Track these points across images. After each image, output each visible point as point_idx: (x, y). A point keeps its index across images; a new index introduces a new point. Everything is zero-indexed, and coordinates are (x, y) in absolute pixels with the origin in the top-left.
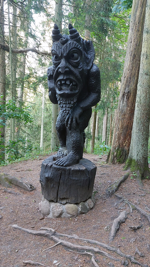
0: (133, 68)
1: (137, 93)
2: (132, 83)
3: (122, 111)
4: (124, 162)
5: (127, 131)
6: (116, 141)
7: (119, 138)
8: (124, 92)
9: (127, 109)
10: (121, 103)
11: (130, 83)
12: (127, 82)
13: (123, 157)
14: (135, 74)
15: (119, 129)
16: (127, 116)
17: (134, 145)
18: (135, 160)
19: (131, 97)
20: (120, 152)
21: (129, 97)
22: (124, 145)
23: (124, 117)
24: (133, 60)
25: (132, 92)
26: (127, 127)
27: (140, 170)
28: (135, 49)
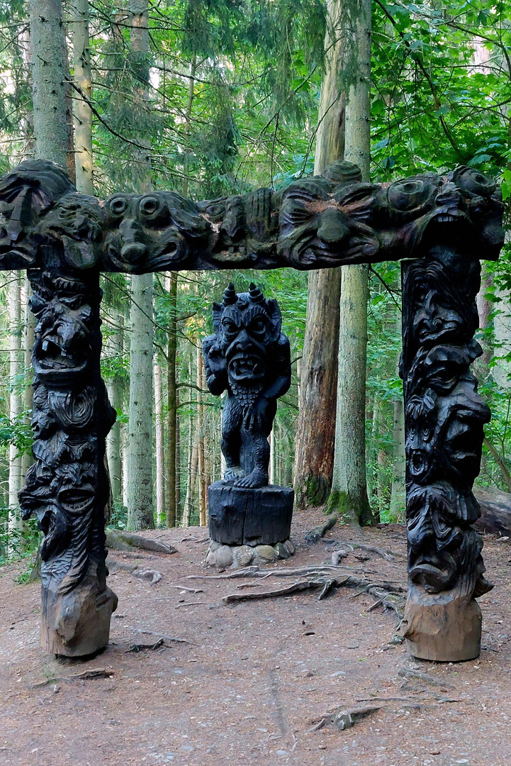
0: (325, 322)
1: (339, 370)
2: (325, 350)
3: (311, 404)
4: (322, 501)
5: (323, 442)
6: (304, 464)
7: (309, 459)
8: (312, 369)
9: (320, 401)
10: (308, 389)
11: (321, 350)
12: (316, 347)
13: (321, 494)
14: (329, 335)
15: (307, 440)
16: (321, 414)
17: (340, 465)
18: (344, 493)
19: (327, 376)
20: (315, 484)
21: (322, 378)
22: (320, 470)
23: (316, 417)
24: (324, 307)
25: (327, 368)
26: (324, 435)
27: (356, 509)
28: (326, 286)
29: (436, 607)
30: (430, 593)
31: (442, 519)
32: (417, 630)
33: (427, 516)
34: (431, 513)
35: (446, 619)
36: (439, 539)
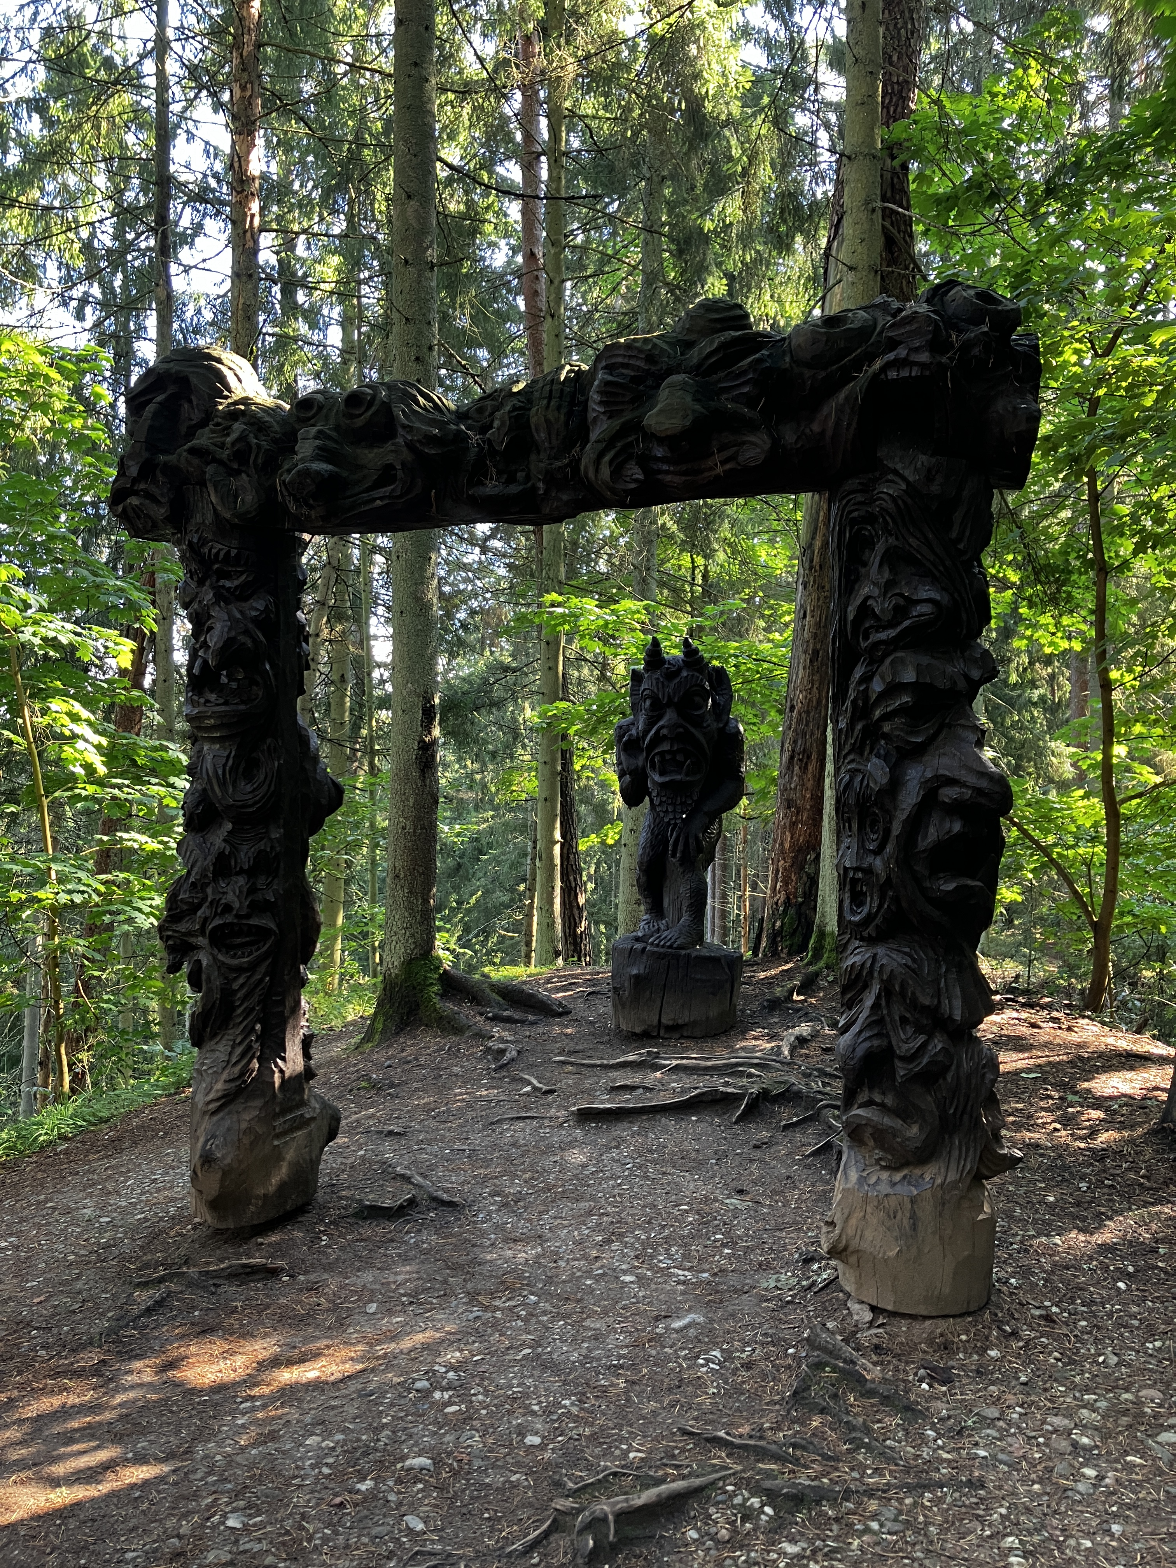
8: (794, 751)
17: (827, 892)
18: (832, 933)
29: (893, 1202)
30: (884, 1168)
31: (908, 1015)
32: (854, 1244)
33: (875, 1007)
34: (883, 1002)
35: (914, 1227)
36: (902, 1058)
